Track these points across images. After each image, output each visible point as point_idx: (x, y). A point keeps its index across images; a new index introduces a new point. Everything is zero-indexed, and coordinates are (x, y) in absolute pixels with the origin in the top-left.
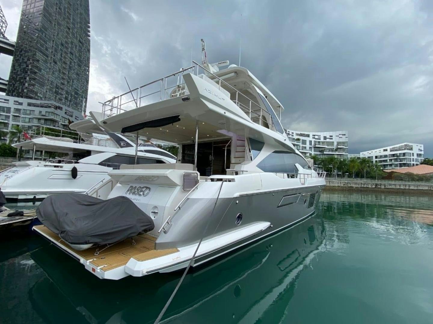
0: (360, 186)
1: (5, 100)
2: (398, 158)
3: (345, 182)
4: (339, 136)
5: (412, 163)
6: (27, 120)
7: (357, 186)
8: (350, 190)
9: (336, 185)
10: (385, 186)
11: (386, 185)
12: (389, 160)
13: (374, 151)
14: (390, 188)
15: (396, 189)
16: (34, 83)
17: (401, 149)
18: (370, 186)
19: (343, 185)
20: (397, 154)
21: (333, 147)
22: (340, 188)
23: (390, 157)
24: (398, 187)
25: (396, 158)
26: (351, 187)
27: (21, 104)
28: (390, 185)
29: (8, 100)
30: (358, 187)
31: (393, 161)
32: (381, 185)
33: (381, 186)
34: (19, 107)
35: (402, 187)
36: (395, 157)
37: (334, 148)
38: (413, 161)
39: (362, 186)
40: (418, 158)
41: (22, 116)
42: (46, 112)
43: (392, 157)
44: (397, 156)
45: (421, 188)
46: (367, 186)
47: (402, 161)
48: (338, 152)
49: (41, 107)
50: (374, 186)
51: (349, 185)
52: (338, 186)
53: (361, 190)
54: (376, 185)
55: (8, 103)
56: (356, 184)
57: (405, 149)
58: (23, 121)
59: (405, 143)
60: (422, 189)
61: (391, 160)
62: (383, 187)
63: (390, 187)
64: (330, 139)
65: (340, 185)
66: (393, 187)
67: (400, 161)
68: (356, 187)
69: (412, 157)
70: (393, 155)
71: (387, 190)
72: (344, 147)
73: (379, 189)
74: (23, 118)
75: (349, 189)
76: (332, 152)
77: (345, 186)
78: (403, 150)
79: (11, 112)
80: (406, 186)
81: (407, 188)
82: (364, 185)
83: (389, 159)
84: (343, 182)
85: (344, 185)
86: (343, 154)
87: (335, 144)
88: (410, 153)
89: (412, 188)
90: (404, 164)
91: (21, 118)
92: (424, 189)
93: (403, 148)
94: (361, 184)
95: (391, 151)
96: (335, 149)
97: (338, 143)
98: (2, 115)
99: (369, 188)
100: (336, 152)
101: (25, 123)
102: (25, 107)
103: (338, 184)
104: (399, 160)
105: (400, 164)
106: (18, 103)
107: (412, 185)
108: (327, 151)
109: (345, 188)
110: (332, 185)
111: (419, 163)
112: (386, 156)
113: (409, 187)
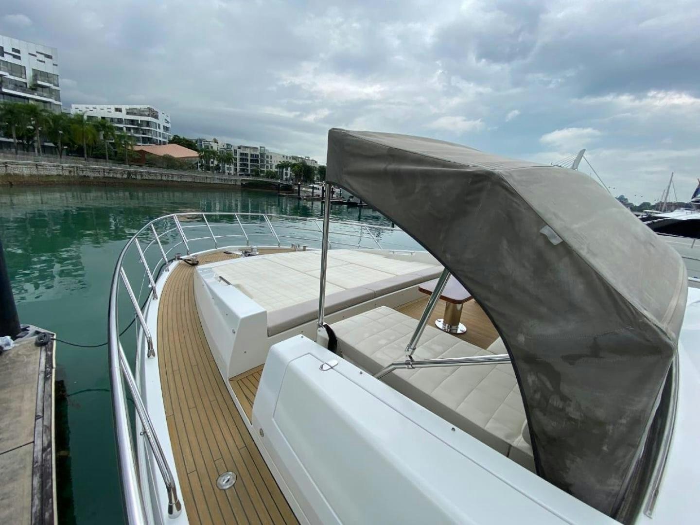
0: (101, 175)
2: (139, 127)
3: (72, 167)
4: (35, 56)
5: (159, 138)
7: (97, 175)
8: (84, 184)
9: (55, 173)
10: (142, 176)
11: (143, 174)
12: (126, 130)
13: (98, 107)
14: (149, 180)
15: (156, 180)
17: (143, 113)
18: (119, 176)
19: (67, 173)
20: (138, 120)
21: (24, 81)
22: (61, 179)
23: (127, 124)
24: (159, 178)
25: (136, 127)
26: (85, 176)
28: (149, 173)
30: (98, 177)
31: (132, 131)
32: (136, 173)
33: (135, 175)
35: (164, 178)
36: (135, 125)
37: (26, 83)
38: (160, 136)
39: (106, 175)
40: (165, 133)
43: (130, 124)
44: (138, 125)
45: (184, 180)
46: (115, 176)
47: (145, 134)
48: (38, 95)
50: (125, 176)
51: (81, 173)
52: (58, 175)
53: (105, 183)
54: (129, 174)
56: (94, 170)
57: (149, 115)
59: (149, 106)
60: (186, 181)
61: (128, 129)
62: (139, 177)
63: (150, 177)
64: (15, 56)
65: (61, 173)
66: (152, 177)
67: (143, 134)
68: (94, 177)
69: (158, 130)
70: (132, 122)
71: (146, 182)
72: (51, 85)
73: (134, 181)
75: (81, 180)
76: (24, 91)
77: (72, 174)
78: (145, 115)
80: (168, 176)
81: (170, 179)
82: (109, 173)
83: (127, 128)
84: (67, 167)
85: (70, 172)
86: (50, 103)
87: (29, 73)
88: (156, 123)
89: (175, 179)
90: (149, 138)
92: (188, 180)
93: (147, 113)
94: (104, 171)
95: (128, 113)
96: (28, 87)
97: (37, 74)
99: (118, 178)
100: (33, 94)
103: (57, 170)
104: (141, 132)
105: (143, 138)
107: (176, 175)
108: (11, 86)
109: (72, 180)
110: (42, 172)
111: (166, 140)
112: (120, 121)
113: (172, 177)
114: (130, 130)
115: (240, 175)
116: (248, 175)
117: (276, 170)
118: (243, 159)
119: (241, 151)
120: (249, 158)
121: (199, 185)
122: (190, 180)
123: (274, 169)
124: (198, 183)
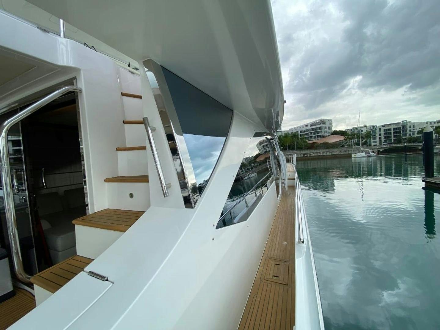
11: (310, 154)
14: (314, 156)
20: (315, 128)
25: (314, 131)
28: (314, 153)
31: (312, 134)
32: (307, 154)
38: (326, 133)
40: (329, 130)
43: (312, 131)
44: (316, 130)
45: (334, 154)
50: (302, 156)
54: (304, 154)
57: (321, 124)
60: (335, 154)
61: (311, 133)
66: (316, 154)
67: (318, 134)
69: (325, 130)
70: (313, 129)
71: (312, 158)
73: (306, 158)
78: (319, 124)
81: (325, 154)
88: (324, 127)
89: (328, 154)
90: (320, 135)
95: (311, 126)
105: (317, 136)
111: (329, 134)
112: (308, 130)
113: (326, 153)
114: (311, 134)
115: (384, 145)
116: (392, 144)
117: (418, 135)
118: (387, 133)
119: (385, 128)
120: (392, 131)
121: (344, 155)
122: (337, 153)
123: (416, 135)
124: (343, 154)
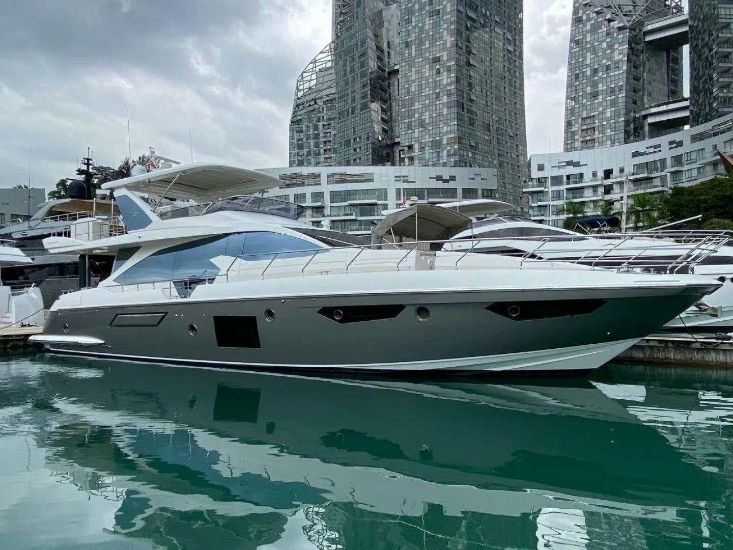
1: (655, 147)
6: (695, 173)
16: (726, 80)
27: (680, 144)
29: (659, 146)
34: (679, 151)
41: (686, 167)
42: (724, 142)
49: (714, 136)
55: (660, 151)
58: (688, 177)
74: (686, 172)
79: (668, 166)
91: (684, 172)
98: (654, 178)
101: (692, 180)
102: (688, 146)
106: (675, 145)
